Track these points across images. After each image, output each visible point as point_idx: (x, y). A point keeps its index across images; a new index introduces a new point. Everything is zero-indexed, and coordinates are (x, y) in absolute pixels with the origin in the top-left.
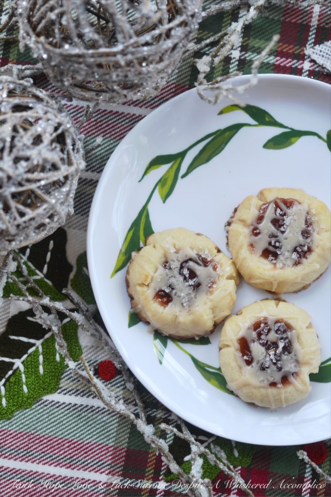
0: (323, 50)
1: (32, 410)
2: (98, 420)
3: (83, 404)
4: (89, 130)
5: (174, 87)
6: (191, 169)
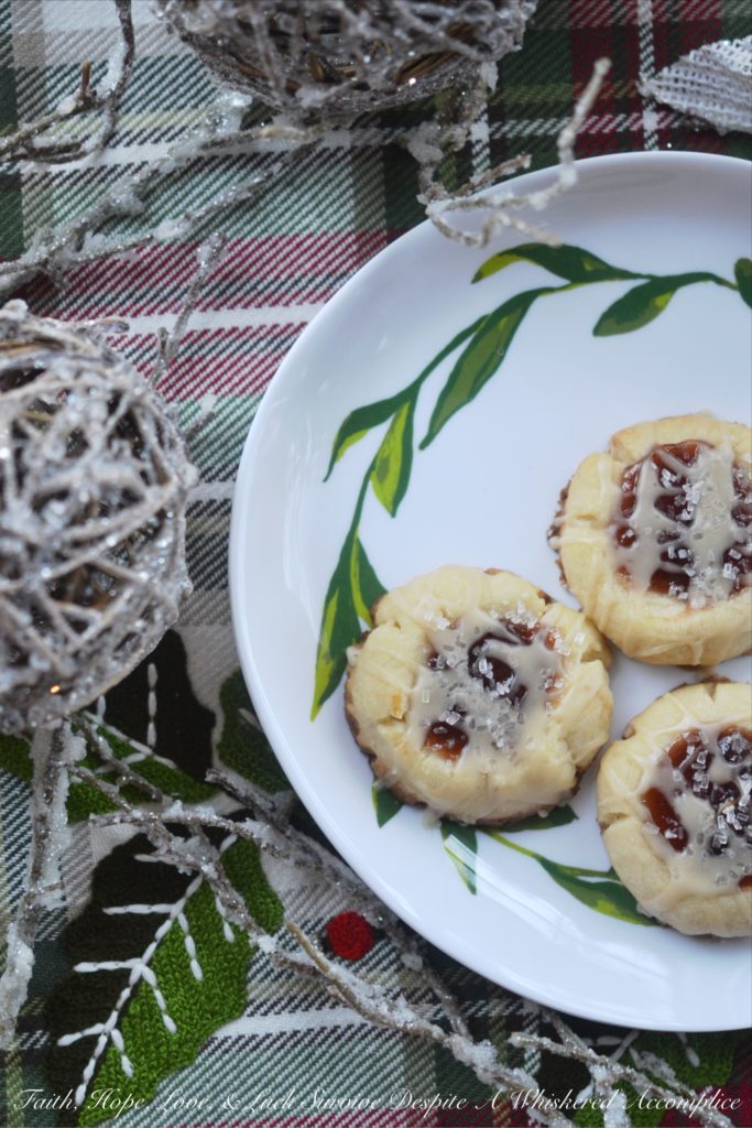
0: (681, 75)
1: (197, 1068)
2: (357, 1056)
3: (312, 1026)
4: (178, 386)
5: (354, 242)
6: (437, 425)
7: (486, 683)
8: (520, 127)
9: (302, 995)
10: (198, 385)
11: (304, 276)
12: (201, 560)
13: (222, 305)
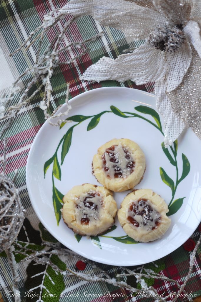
0: (87, 74)
2: (90, 289)
3: (80, 286)
4: (10, 169)
5: (34, 129)
6: (63, 159)
7: (89, 207)
8: (59, 95)
9: (75, 280)
10: (13, 168)
11: (27, 139)
12: (26, 202)
13: (13, 150)
